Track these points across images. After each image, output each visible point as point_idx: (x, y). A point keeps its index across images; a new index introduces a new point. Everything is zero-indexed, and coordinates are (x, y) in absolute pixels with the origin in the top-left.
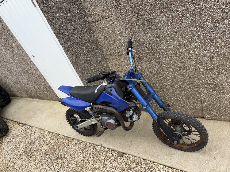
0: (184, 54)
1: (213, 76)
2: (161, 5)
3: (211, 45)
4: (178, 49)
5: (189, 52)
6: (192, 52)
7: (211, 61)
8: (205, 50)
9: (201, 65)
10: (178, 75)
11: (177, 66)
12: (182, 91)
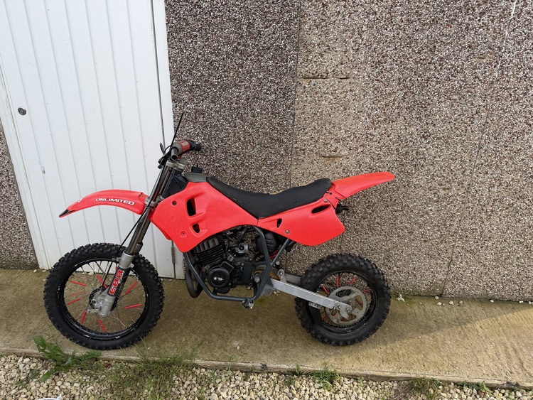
0: (455, 175)
1: (484, 216)
2: (453, 88)
3: (497, 167)
4: (450, 164)
5: (463, 173)
6: (468, 172)
7: (490, 191)
8: (487, 174)
9: (473, 196)
10: (431, 210)
11: (435, 193)
12: (425, 241)
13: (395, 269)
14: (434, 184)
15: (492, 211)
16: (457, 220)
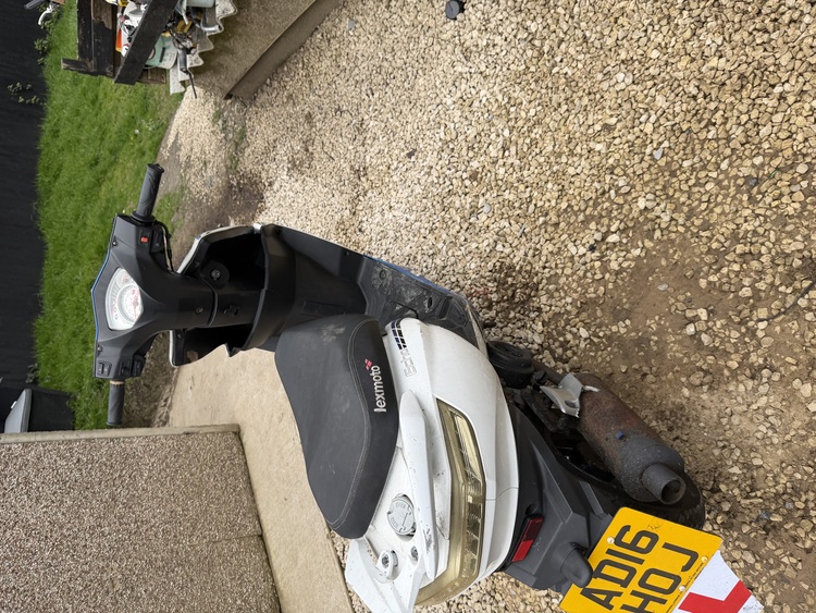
0: (91, 581)
1: (145, 527)
3: (75, 538)
4: (77, 593)
5: (87, 573)
6: (86, 568)
7: (109, 534)
8: (85, 546)
9: (118, 550)
10: (145, 591)
11: (121, 595)
12: (192, 580)
13: (239, 602)
14: (108, 600)
15: (136, 522)
16: (154, 556)
